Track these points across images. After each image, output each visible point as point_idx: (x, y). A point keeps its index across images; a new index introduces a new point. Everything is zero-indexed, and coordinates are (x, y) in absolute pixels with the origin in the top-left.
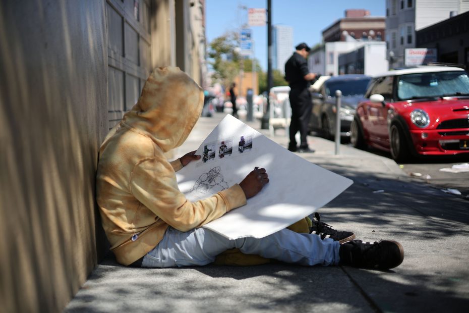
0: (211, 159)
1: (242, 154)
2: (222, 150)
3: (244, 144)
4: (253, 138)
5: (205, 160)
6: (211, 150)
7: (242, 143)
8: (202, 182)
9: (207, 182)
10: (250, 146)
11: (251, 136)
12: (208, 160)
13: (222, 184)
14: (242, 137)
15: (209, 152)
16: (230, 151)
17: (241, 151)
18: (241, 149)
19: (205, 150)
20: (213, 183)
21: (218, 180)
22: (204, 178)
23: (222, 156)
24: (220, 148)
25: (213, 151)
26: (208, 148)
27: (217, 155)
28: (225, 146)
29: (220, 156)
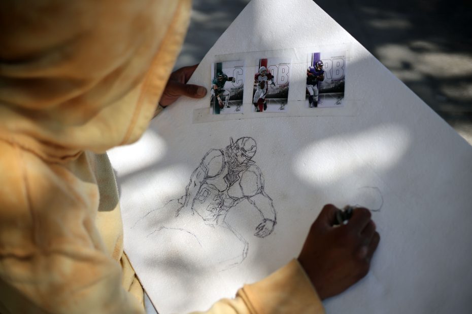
0: (234, 108)
1: (314, 109)
2: (262, 85)
3: (322, 79)
4: (347, 62)
5: (218, 107)
6: (231, 79)
7: (315, 75)
8: (207, 177)
9: (221, 183)
10: (338, 90)
11: (342, 57)
12: (225, 110)
13: (258, 199)
14: (316, 56)
15: (228, 85)
16: (282, 96)
17: (313, 101)
18: (312, 93)
19: (216, 76)
20: (235, 191)
21: (248, 182)
22: (215, 164)
23: (260, 105)
24: (257, 77)
25: (236, 85)
26: (225, 71)
27: (248, 97)
28: (270, 77)
29: (256, 105)
